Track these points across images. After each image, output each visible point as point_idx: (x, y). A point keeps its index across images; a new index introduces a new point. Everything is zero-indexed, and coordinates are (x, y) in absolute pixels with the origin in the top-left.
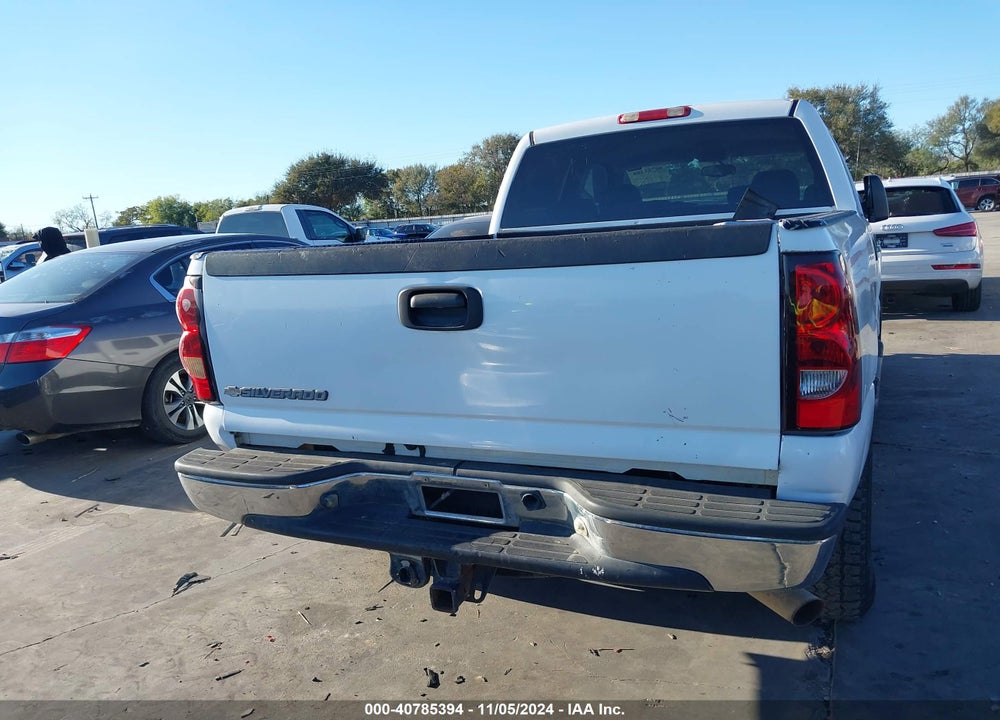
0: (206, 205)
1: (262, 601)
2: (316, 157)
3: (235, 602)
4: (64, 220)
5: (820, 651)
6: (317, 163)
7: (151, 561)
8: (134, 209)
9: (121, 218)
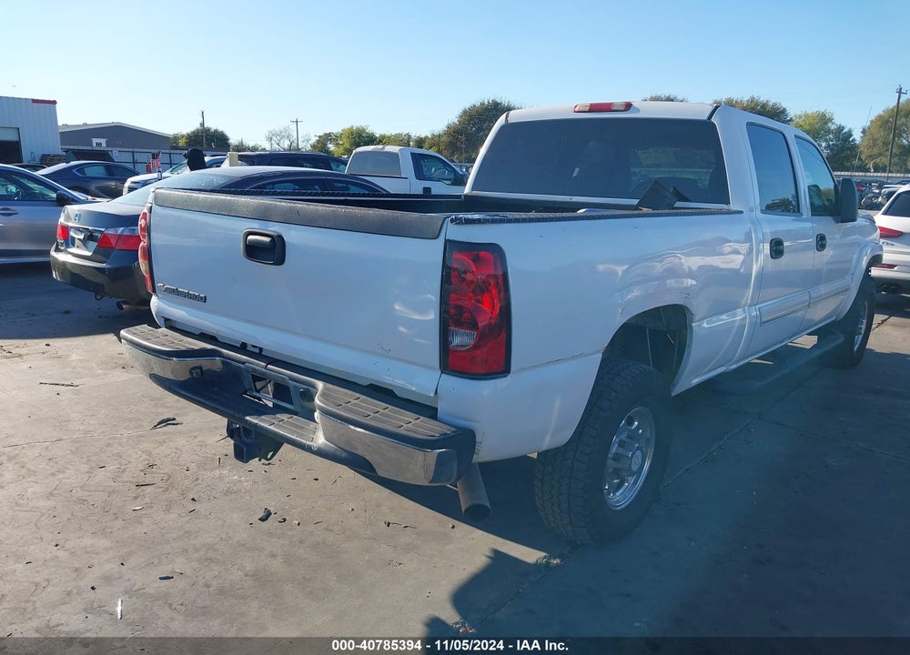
0: (389, 137)
1: (202, 445)
2: (486, 103)
3: (184, 442)
4: (274, 138)
5: (552, 561)
6: (487, 109)
7: (156, 405)
8: (329, 135)
9: (318, 141)
